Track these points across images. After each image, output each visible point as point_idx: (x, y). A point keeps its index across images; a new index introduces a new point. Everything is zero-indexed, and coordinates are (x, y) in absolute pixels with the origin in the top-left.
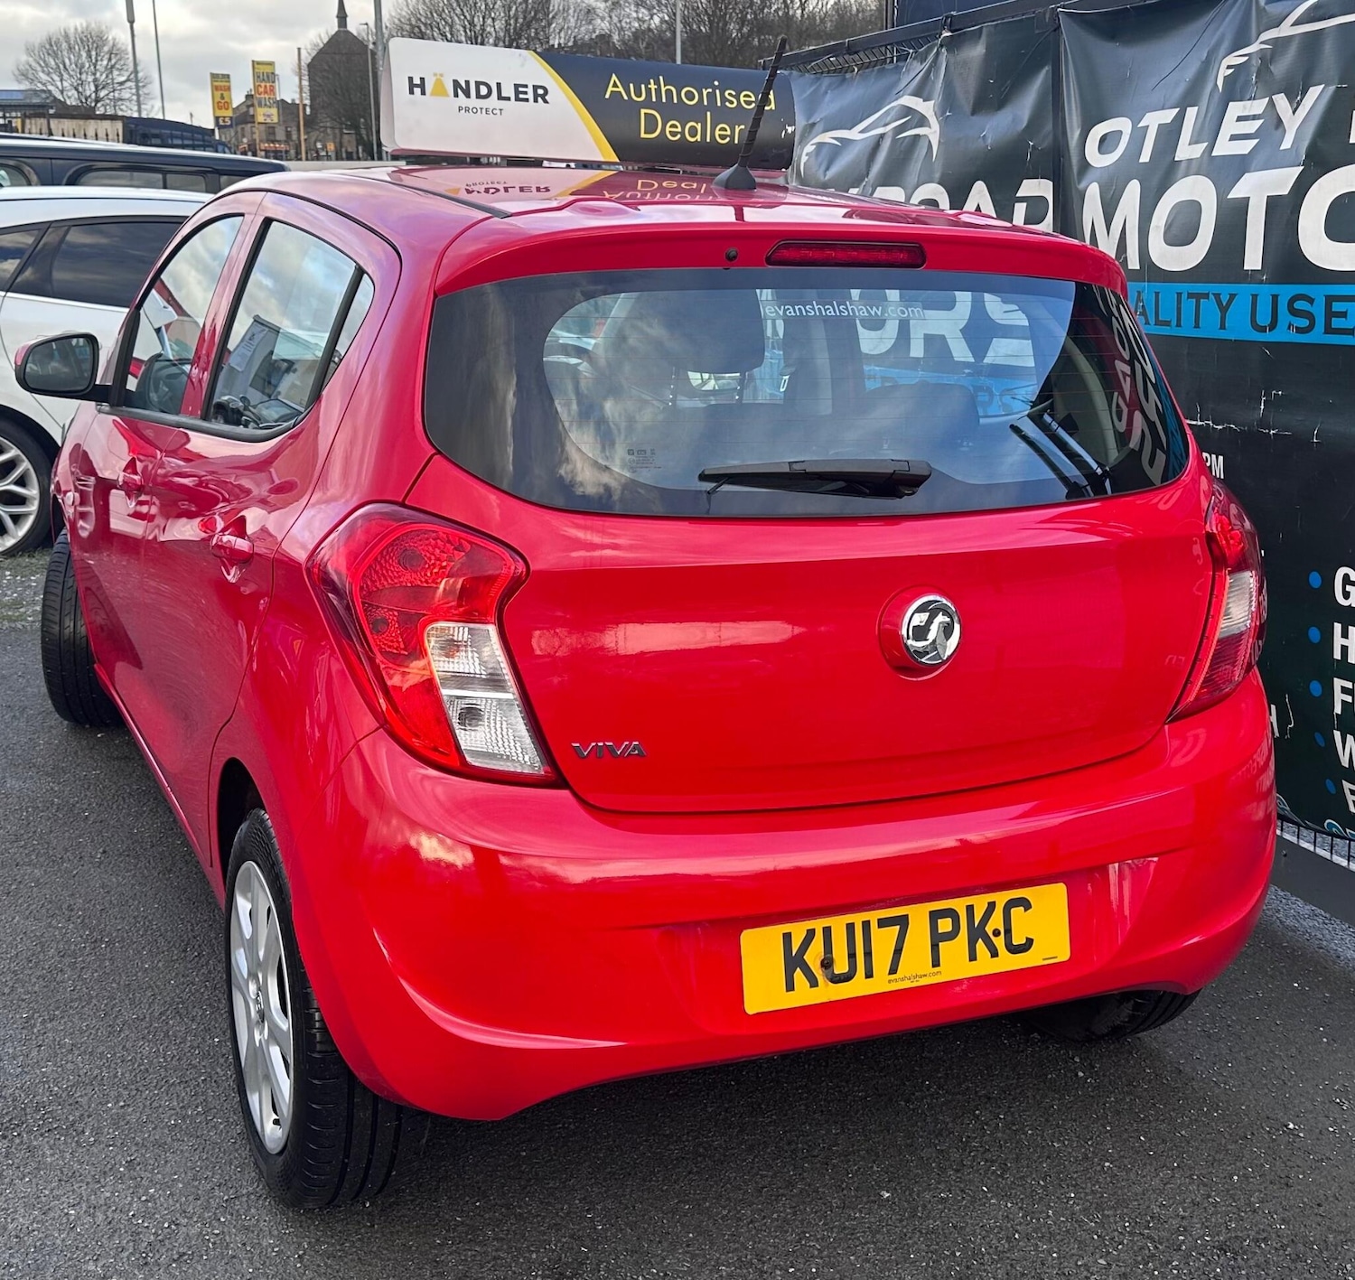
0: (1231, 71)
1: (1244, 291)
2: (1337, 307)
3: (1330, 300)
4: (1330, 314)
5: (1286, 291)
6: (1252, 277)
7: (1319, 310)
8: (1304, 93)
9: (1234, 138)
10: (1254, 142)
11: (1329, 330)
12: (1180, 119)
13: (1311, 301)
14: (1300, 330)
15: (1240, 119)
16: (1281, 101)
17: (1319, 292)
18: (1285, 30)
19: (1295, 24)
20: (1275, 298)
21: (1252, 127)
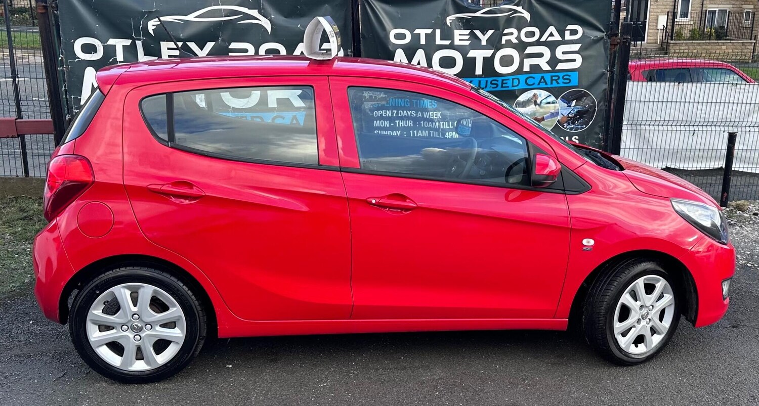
0: (451, 21)
1: (476, 80)
2: (504, 82)
3: (503, 80)
4: (503, 83)
5: (490, 79)
6: (480, 76)
7: (500, 83)
8: (487, 32)
9: (460, 40)
10: (470, 42)
11: (502, 87)
12: (434, 33)
13: (497, 81)
14: (493, 88)
15: (460, 35)
16: (478, 33)
17: (500, 79)
18: (478, 14)
19: (482, 14)
20: (487, 82)
21: (467, 37)
